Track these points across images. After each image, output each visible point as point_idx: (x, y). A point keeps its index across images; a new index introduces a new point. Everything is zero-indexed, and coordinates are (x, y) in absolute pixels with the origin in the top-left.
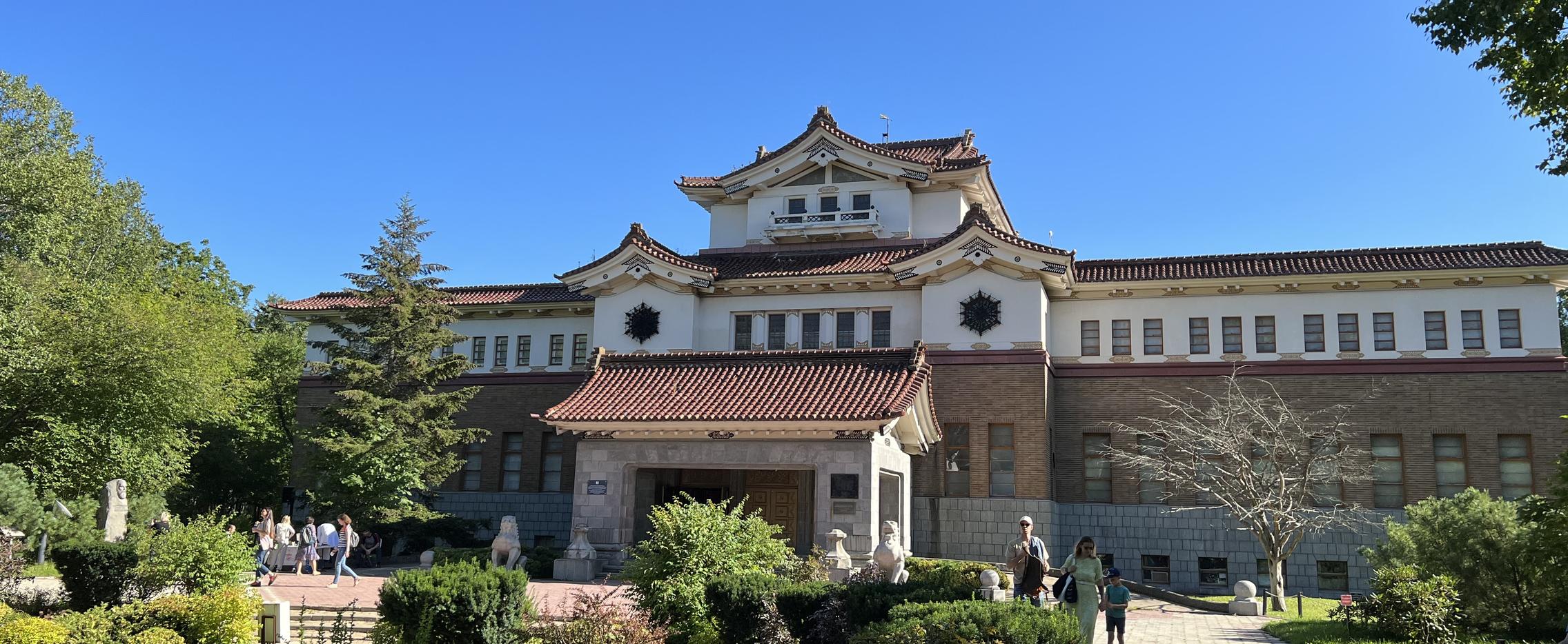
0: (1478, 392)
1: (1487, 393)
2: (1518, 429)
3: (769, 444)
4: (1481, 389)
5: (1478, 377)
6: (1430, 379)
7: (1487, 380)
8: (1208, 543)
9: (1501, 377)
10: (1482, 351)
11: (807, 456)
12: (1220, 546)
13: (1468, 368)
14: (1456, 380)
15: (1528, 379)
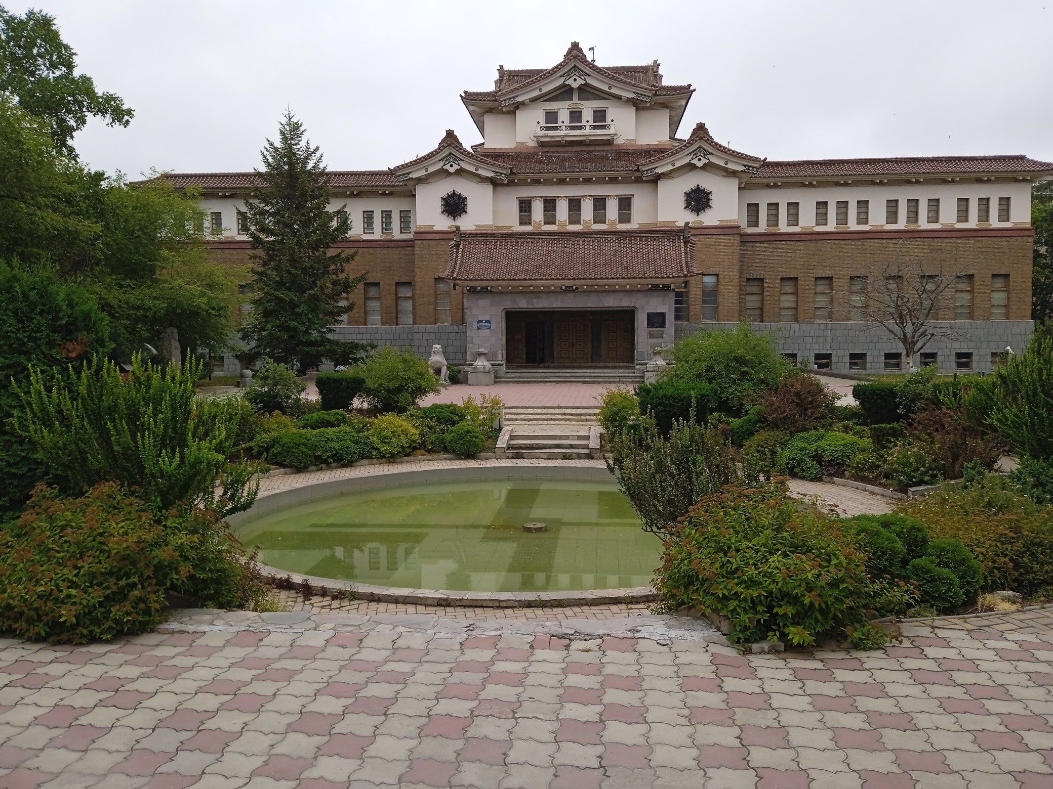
0: (983, 249)
1: (988, 249)
2: (1003, 272)
3: (604, 294)
4: (985, 247)
5: (984, 240)
6: (957, 240)
7: (989, 241)
8: (821, 345)
9: (997, 239)
10: (986, 223)
11: (629, 301)
12: (828, 346)
13: (980, 234)
14: (972, 241)
15: (1011, 240)
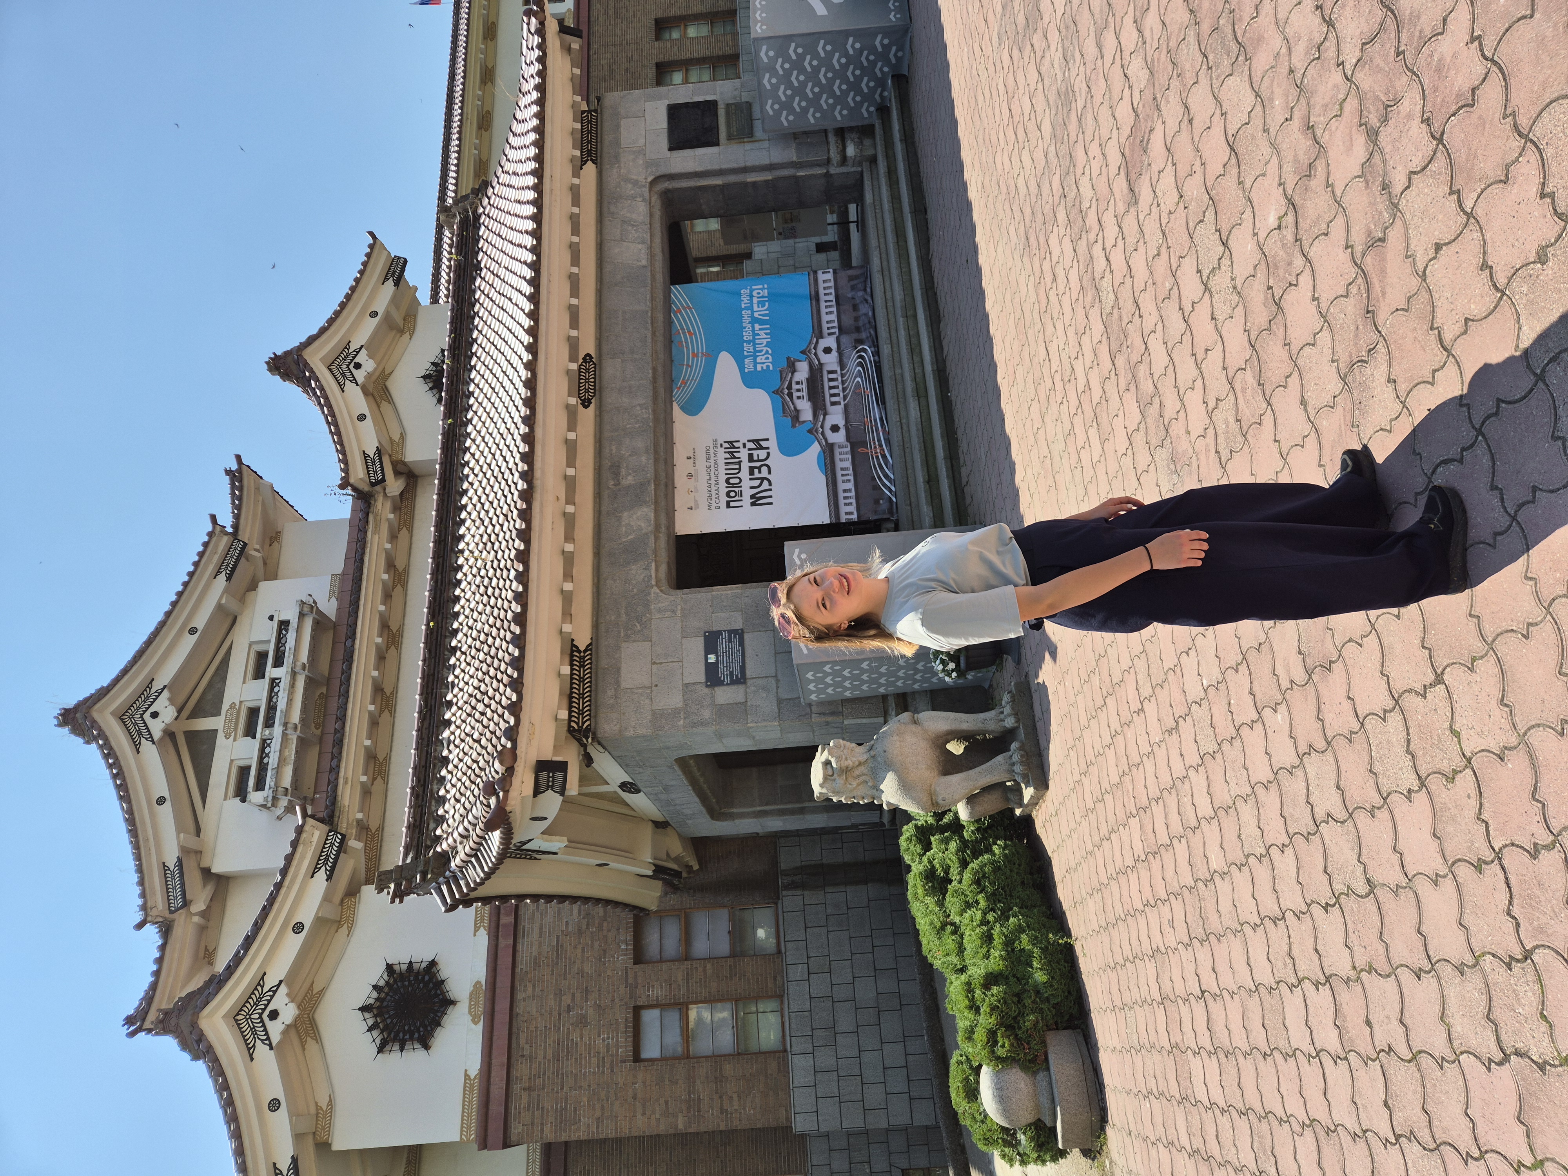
3: (608, 268)
11: (633, 198)
